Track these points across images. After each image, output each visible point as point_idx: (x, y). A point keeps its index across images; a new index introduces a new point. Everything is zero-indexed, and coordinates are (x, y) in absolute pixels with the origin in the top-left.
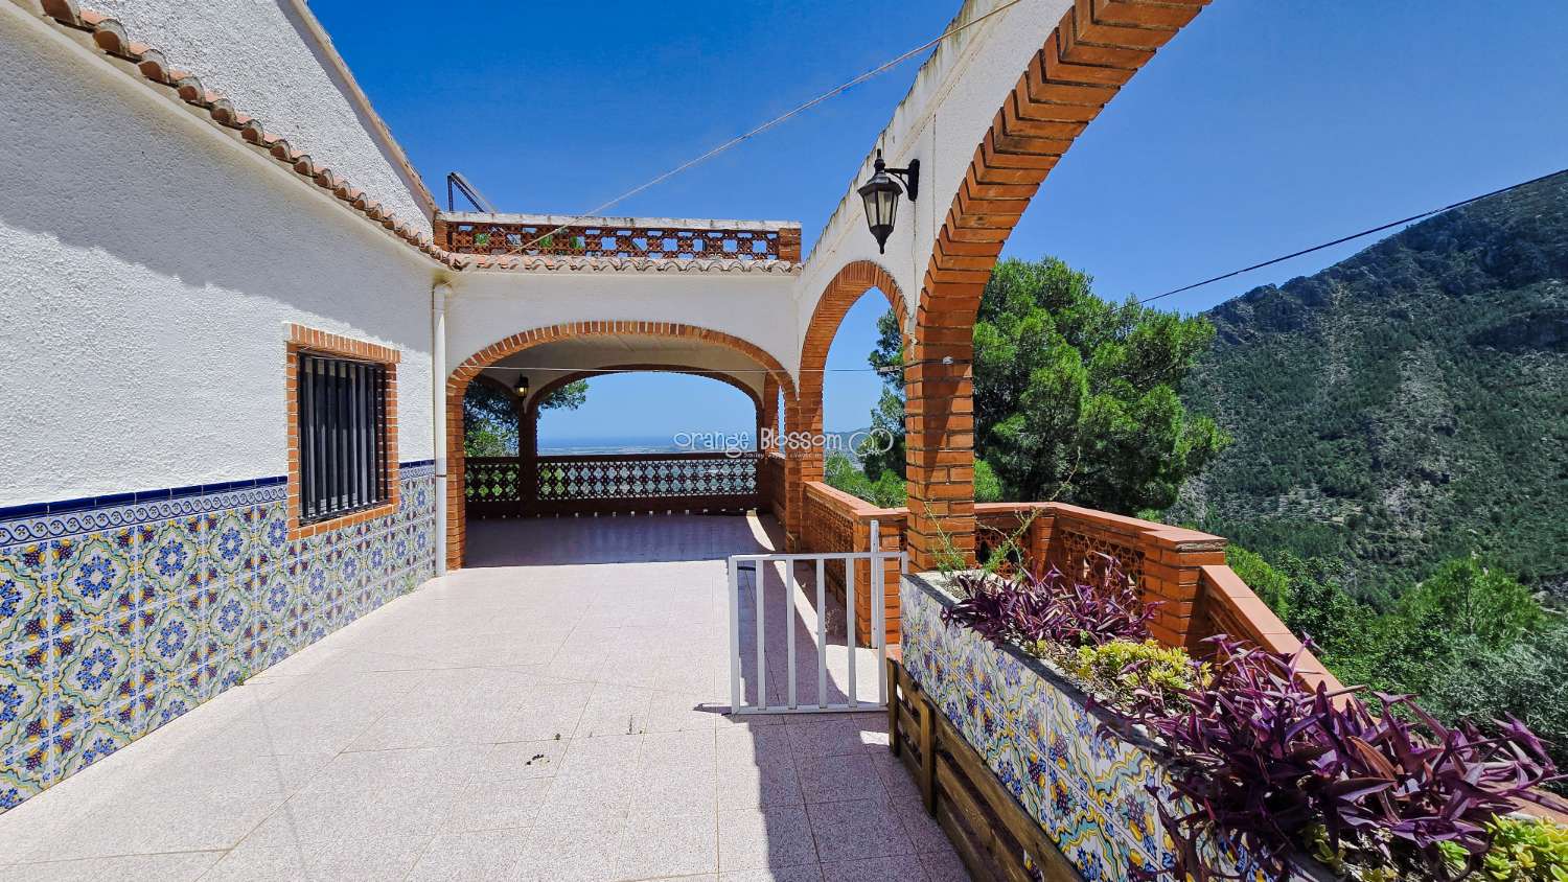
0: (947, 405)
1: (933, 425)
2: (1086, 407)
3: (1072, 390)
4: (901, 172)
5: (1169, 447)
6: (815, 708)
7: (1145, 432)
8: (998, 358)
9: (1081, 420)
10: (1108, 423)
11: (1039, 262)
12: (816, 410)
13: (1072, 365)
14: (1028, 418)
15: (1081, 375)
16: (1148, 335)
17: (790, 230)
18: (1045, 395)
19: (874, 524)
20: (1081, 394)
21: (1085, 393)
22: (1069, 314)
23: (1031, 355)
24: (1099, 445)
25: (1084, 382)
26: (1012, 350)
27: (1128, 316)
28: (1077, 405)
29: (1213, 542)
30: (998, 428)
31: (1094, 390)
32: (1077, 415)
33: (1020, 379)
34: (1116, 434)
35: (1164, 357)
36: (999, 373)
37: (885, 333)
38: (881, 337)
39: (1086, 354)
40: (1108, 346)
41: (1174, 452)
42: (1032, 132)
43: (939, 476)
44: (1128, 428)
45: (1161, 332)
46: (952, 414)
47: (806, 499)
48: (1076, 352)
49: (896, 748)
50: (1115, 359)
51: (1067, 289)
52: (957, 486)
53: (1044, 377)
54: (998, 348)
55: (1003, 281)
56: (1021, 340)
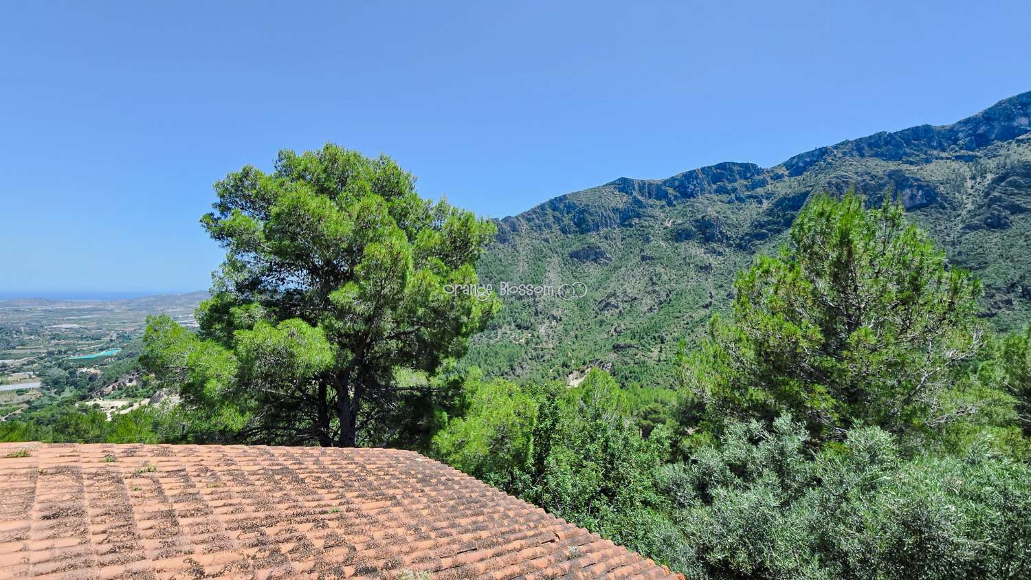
2: (410, 279)
3: (400, 264)
5: (468, 312)
7: (453, 301)
8: (337, 231)
9: (407, 291)
10: (427, 293)
11: (377, 159)
13: (399, 242)
14: (361, 287)
15: (408, 251)
16: (457, 225)
18: (379, 267)
20: (408, 268)
21: (411, 266)
22: (398, 202)
24: (420, 311)
25: (410, 257)
26: (347, 228)
27: (441, 211)
28: (403, 277)
30: (333, 296)
31: (416, 266)
32: (403, 286)
33: (354, 252)
34: (433, 302)
35: (466, 244)
36: (337, 245)
37: (222, 196)
38: (218, 200)
39: (411, 238)
40: (428, 231)
41: (471, 316)
44: (442, 297)
45: (465, 224)
48: (404, 233)
50: (432, 243)
51: (397, 182)
53: (378, 252)
54: (336, 222)
55: (345, 166)
56: (358, 218)
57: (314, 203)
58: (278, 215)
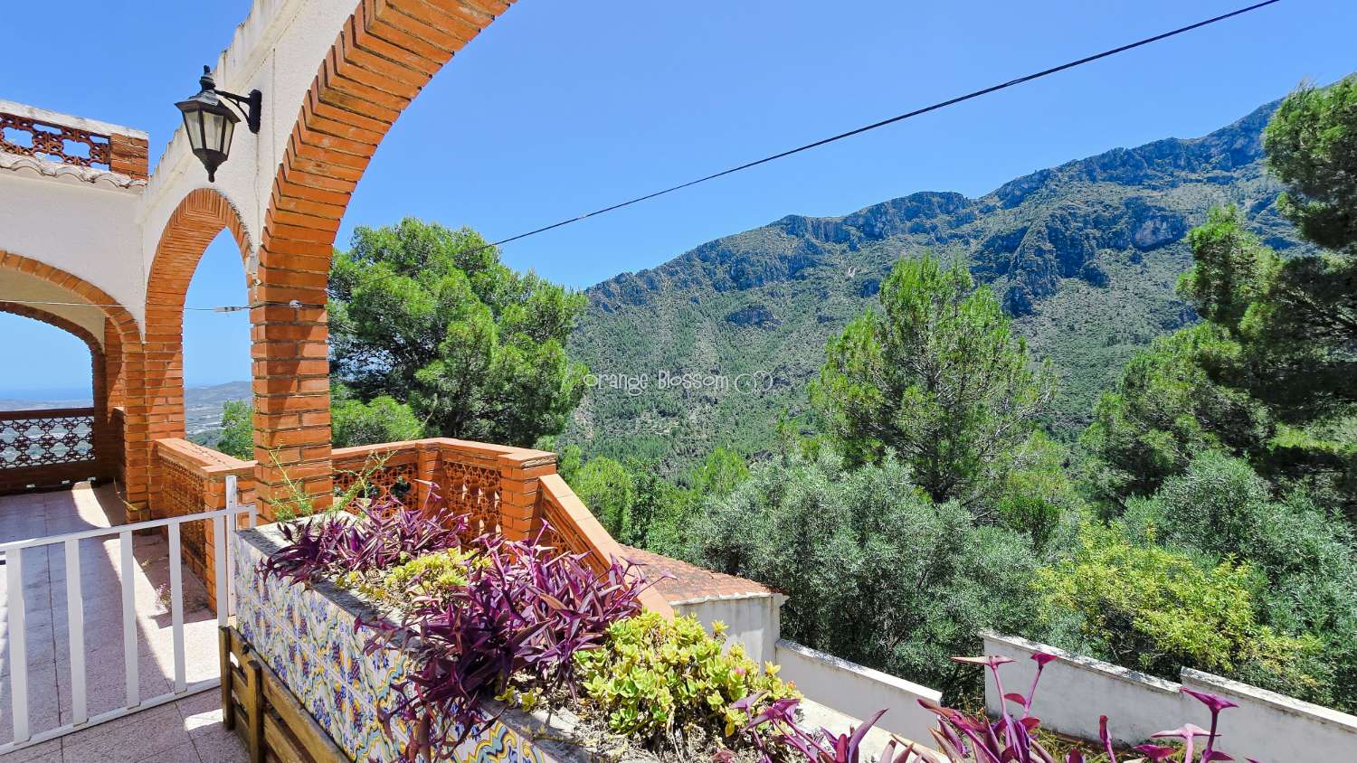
0: (296, 350)
1: (280, 370)
2: (496, 356)
3: (484, 341)
4: (239, 99)
5: (558, 387)
6: (123, 711)
7: (541, 376)
8: (419, 310)
9: (492, 367)
10: (512, 368)
11: (459, 230)
12: (173, 355)
13: (482, 319)
14: (447, 365)
15: (492, 330)
16: (543, 299)
17: (130, 138)
18: (461, 345)
19: (231, 482)
20: (491, 345)
21: (494, 343)
22: (482, 278)
23: (449, 310)
24: (507, 387)
25: (493, 334)
26: (431, 306)
27: (529, 285)
28: (488, 354)
29: (548, 457)
30: (420, 374)
31: (502, 343)
32: (488, 362)
33: (437, 332)
34: (519, 377)
35: (554, 319)
36: (420, 324)
39: (497, 313)
40: (514, 306)
41: (561, 391)
42: (355, 92)
43: (287, 422)
44: (528, 372)
45: (551, 299)
46: (303, 358)
47: (158, 460)
48: (489, 310)
49: (230, 723)
50: (518, 318)
51: (481, 256)
52: (311, 431)
53: (459, 329)
54: (420, 302)
55: (425, 241)
56: (441, 296)
57: (396, 284)
58: (360, 297)
